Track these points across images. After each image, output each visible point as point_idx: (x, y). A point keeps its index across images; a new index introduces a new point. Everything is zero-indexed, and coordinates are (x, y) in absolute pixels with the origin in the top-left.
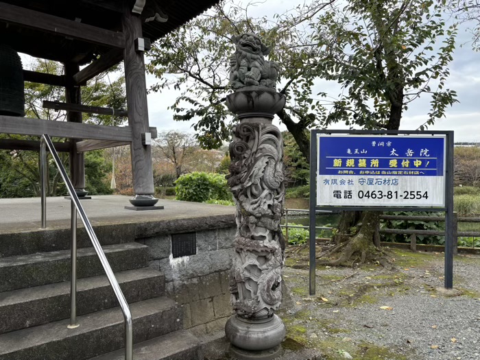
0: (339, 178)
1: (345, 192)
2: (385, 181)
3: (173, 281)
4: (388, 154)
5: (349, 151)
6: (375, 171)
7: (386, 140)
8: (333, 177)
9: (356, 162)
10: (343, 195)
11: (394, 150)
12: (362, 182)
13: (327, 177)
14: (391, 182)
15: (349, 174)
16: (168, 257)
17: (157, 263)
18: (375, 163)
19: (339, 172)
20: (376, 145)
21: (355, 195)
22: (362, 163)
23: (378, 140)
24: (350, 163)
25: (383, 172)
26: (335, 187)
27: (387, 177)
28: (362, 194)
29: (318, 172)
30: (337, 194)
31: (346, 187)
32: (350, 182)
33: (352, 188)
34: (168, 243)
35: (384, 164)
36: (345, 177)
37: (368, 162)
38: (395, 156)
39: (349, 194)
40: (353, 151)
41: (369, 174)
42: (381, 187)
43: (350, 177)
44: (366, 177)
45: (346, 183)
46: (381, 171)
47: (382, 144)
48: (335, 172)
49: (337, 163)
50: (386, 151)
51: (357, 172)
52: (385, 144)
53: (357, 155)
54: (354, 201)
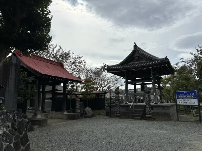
0: (180, 99)
7: (186, 92)
11: (188, 94)
12: (183, 100)
13: (178, 99)
18: (185, 96)
22: (183, 97)
24: (181, 96)
26: (179, 101)
27: (187, 99)
35: (186, 97)
39: (181, 102)
40: (181, 94)
42: (186, 101)
47: (186, 93)
48: (179, 98)
49: (179, 97)
51: (182, 98)
54: (183, 104)
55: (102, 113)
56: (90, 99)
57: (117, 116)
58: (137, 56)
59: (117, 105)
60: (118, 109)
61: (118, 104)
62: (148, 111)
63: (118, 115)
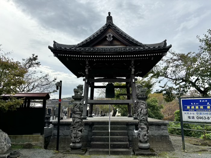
0: (189, 112)
1: (192, 117)
2: (206, 113)
3: (135, 136)
4: (206, 104)
5: (192, 104)
6: (202, 110)
7: (205, 100)
8: (187, 112)
9: (195, 107)
10: (191, 118)
11: (208, 103)
12: (197, 114)
13: (185, 112)
14: (208, 114)
15: (192, 111)
16: (134, 130)
17: (131, 131)
18: (202, 107)
19: (189, 110)
20: (201, 101)
21: (195, 118)
22: (197, 107)
23: (202, 100)
24: (193, 107)
25: (205, 110)
26: (188, 115)
27: (207, 112)
28: (198, 118)
29: (182, 110)
30: (189, 117)
31: (192, 115)
32: (193, 114)
33: (194, 116)
34: (134, 127)
35: (205, 108)
36: (191, 112)
37: (199, 107)
38: (209, 105)
39: (193, 118)
40: (193, 104)
41: (200, 111)
42: (205, 116)
43: (193, 112)
44: (199, 112)
45: (192, 114)
46: (204, 110)
47: (204, 101)
48: (188, 110)
49: (188, 107)
50: (206, 103)
51: (195, 110)
52: (205, 101)
53: (195, 105)
54: (196, 120)
55: (33, 143)
56: (7, 109)
57: (74, 148)
58: (112, 35)
59: (77, 124)
60: (80, 132)
61: (79, 120)
62: (145, 135)
63: (78, 145)
